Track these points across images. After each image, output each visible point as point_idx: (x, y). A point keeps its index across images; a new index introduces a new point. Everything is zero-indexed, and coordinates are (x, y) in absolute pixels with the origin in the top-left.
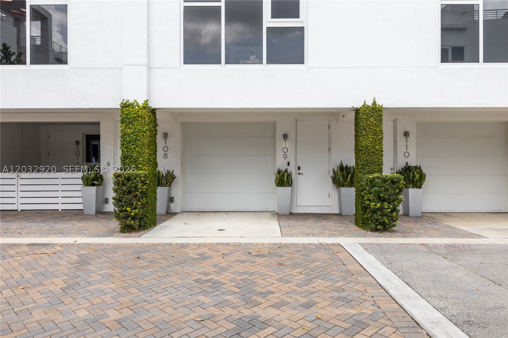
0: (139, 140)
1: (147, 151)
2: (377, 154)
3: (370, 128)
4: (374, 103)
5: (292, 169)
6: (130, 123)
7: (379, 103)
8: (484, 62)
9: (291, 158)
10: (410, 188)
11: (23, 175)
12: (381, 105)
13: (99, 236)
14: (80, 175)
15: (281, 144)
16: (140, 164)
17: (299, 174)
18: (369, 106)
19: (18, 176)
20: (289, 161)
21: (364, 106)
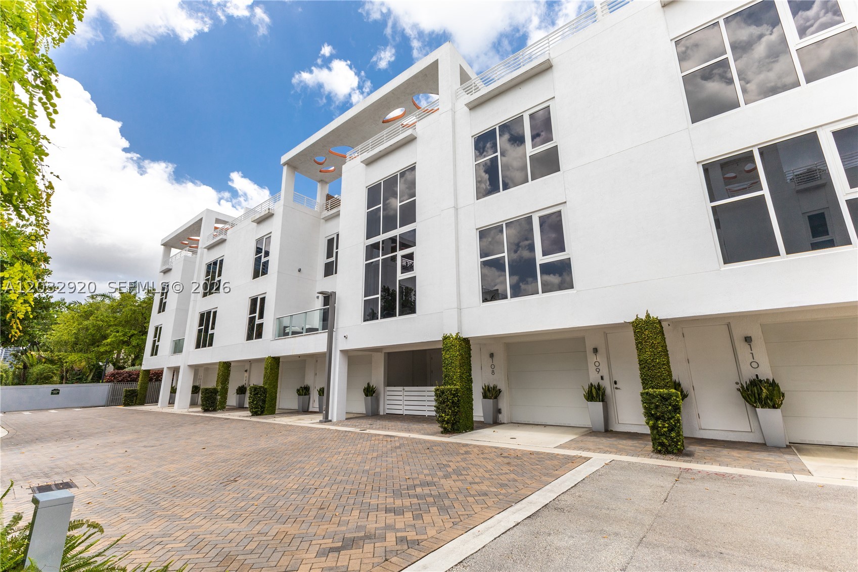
0: (453, 363)
1: (459, 371)
2: (659, 368)
3: (646, 342)
4: (648, 316)
5: (606, 384)
6: (448, 350)
7: (653, 315)
8: (788, 253)
9: (604, 372)
10: (759, 408)
11: (407, 388)
12: (655, 317)
13: (428, 434)
14: (433, 388)
15: (592, 358)
16: (455, 380)
17: (617, 388)
18: (642, 319)
19: (404, 389)
20: (602, 375)
21: (636, 319)
